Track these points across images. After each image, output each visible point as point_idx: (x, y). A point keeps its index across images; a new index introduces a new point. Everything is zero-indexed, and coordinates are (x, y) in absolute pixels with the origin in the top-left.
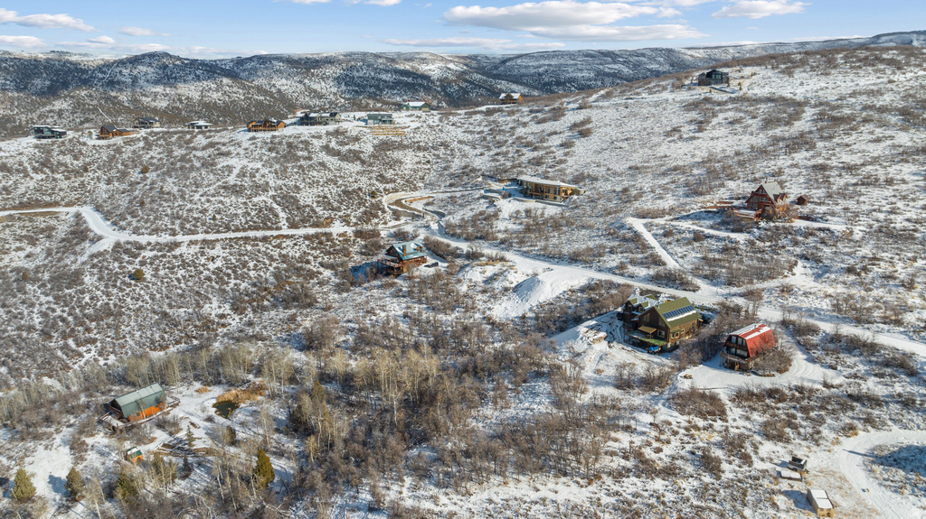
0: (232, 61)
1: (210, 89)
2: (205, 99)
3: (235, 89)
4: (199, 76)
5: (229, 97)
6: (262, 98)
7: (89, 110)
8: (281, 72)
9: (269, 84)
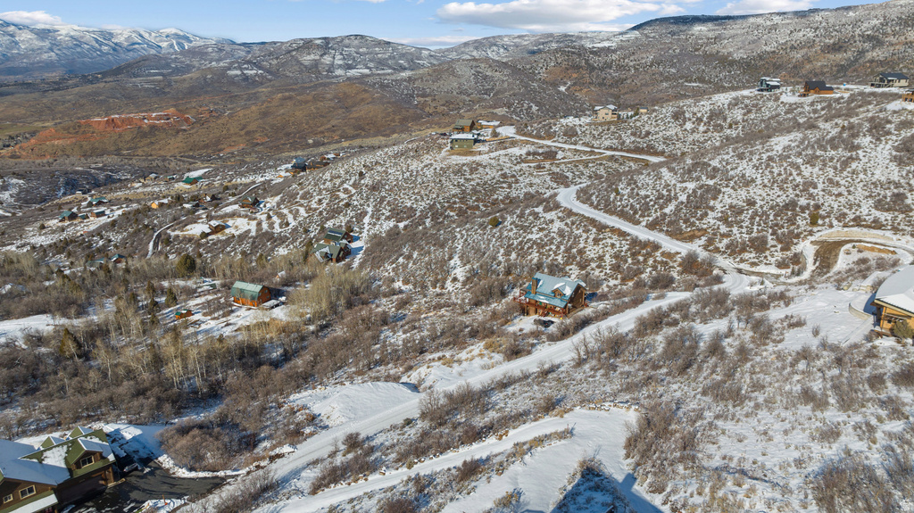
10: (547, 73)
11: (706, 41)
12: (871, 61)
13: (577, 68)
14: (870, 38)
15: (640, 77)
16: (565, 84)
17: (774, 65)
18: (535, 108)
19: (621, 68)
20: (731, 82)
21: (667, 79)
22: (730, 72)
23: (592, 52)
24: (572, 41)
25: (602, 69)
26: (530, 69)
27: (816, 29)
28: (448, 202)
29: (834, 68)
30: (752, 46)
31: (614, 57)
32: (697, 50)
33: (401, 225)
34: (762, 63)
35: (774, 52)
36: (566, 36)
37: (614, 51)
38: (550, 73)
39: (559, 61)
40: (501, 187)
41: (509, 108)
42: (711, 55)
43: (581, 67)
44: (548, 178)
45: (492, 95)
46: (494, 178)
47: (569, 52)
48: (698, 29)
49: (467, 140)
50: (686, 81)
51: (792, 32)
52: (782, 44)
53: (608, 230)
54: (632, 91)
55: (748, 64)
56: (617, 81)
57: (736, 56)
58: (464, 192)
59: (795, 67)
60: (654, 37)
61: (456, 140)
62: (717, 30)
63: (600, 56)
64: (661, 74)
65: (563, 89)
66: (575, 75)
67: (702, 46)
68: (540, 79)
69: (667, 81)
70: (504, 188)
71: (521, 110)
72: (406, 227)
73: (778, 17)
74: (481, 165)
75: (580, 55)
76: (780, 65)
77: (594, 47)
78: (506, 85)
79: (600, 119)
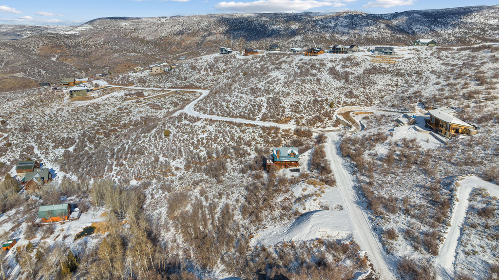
0: (391, 14)
1: (373, 30)
2: (368, 36)
3: (387, 31)
4: (369, 23)
5: (382, 35)
6: (401, 36)
7: (308, 40)
8: (418, 21)
9: (408, 28)
10: (39, 50)
11: (130, 31)
12: (210, 41)
13: (60, 46)
14: (205, 31)
15: (100, 51)
16: (54, 56)
17: (168, 43)
18: (43, 72)
19: (86, 46)
20: (150, 52)
21: (116, 51)
22: (148, 47)
23: (65, 37)
24: (41, 31)
25: (75, 47)
26: (26, 47)
27: (182, 25)
28: (93, 130)
29: (195, 44)
30: (154, 33)
31: (80, 40)
32: (126, 36)
33: (71, 149)
34: (162, 42)
35: (166, 36)
36: (36, 27)
37: (79, 36)
38: (41, 49)
39: (46, 42)
40: (123, 116)
41: (24, 72)
42: (135, 38)
43: (62, 46)
44: (148, 107)
45: (3, 65)
46: (114, 112)
47: (50, 37)
48: (124, 24)
49: (82, 90)
50: (128, 52)
51: (172, 27)
52: (169, 33)
53: (244, 125)
54: (98, 59)
55: (156, 43)
56: (87, 54)
57: (149, 38)
58: (100, 122)
59: (178, 44)
60: (100, 29)
61: (75, 91)
62: (134, 25)
63: (71, 39)
64: (112, 49)
65: (54, 59)
66: (59, 51)
67: (128, 33)
68: (36, 54)
69: (116, 53)
70: (125, 116)
71: (34, 74)
72: (75, 150)
73: (163, 19)
74: (100, 105)
75: (58, 38)
76: (171, 43)
77: (65, 34)
78: (12, 58)
79: (154, 72)
